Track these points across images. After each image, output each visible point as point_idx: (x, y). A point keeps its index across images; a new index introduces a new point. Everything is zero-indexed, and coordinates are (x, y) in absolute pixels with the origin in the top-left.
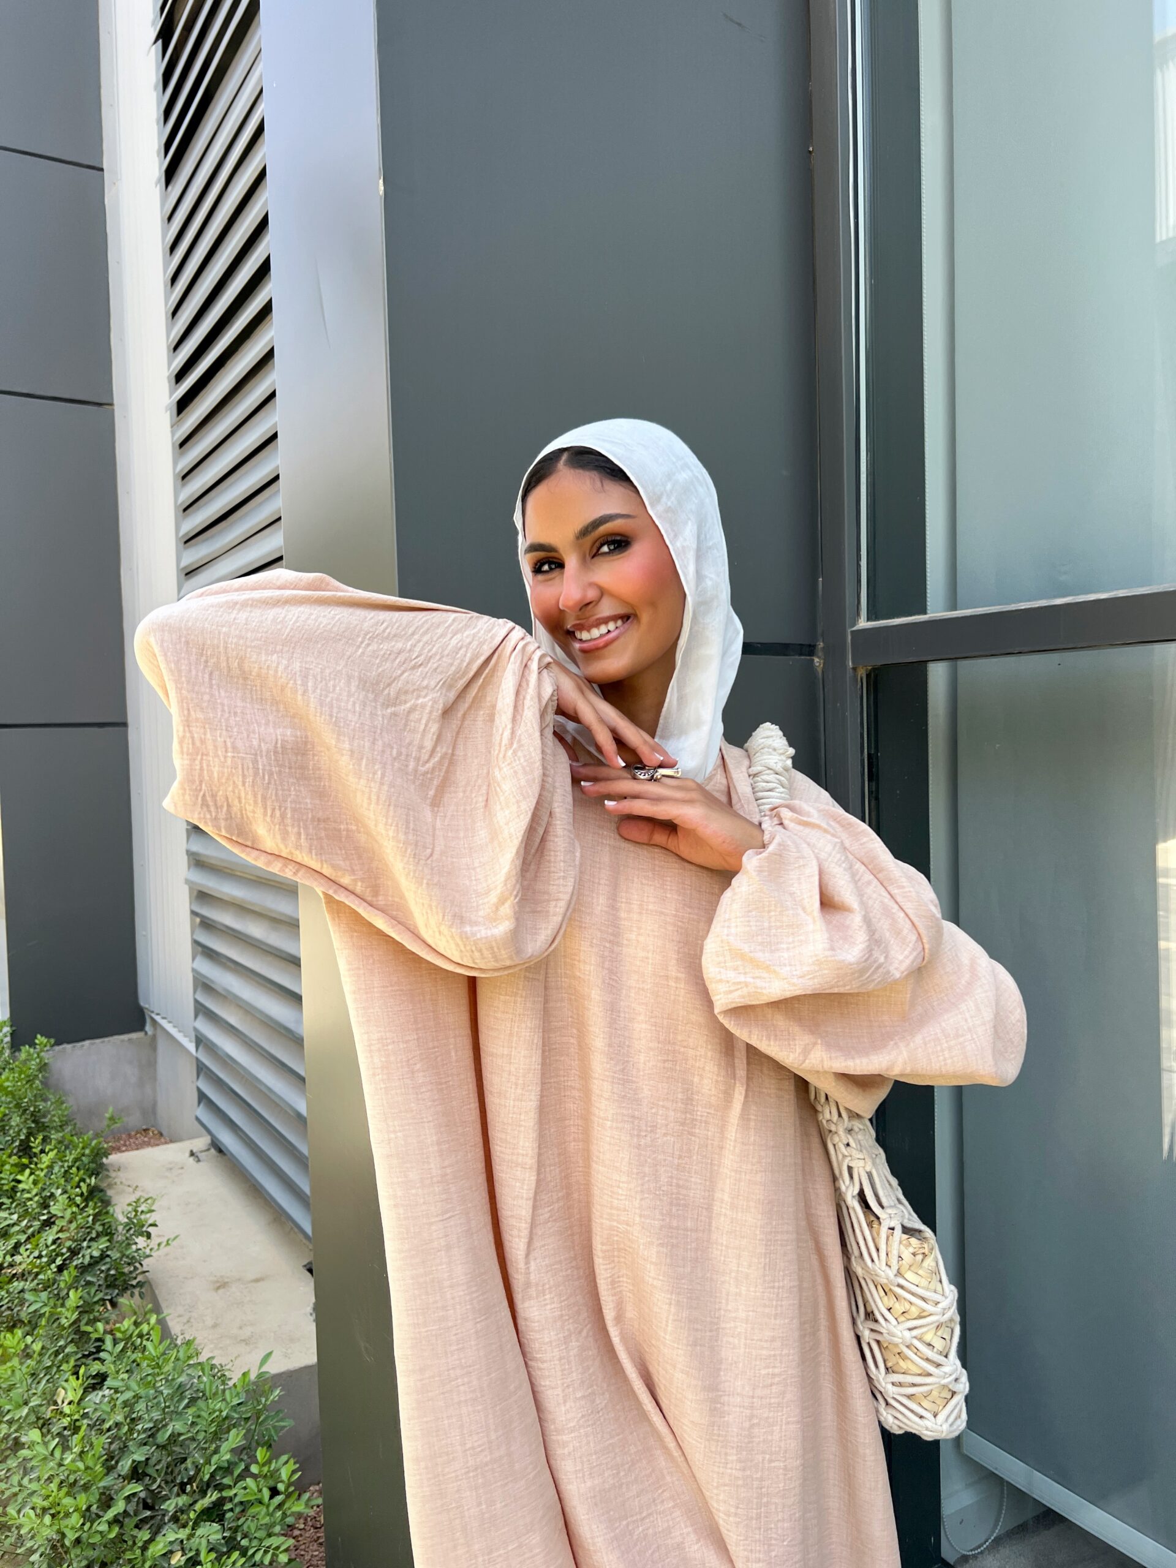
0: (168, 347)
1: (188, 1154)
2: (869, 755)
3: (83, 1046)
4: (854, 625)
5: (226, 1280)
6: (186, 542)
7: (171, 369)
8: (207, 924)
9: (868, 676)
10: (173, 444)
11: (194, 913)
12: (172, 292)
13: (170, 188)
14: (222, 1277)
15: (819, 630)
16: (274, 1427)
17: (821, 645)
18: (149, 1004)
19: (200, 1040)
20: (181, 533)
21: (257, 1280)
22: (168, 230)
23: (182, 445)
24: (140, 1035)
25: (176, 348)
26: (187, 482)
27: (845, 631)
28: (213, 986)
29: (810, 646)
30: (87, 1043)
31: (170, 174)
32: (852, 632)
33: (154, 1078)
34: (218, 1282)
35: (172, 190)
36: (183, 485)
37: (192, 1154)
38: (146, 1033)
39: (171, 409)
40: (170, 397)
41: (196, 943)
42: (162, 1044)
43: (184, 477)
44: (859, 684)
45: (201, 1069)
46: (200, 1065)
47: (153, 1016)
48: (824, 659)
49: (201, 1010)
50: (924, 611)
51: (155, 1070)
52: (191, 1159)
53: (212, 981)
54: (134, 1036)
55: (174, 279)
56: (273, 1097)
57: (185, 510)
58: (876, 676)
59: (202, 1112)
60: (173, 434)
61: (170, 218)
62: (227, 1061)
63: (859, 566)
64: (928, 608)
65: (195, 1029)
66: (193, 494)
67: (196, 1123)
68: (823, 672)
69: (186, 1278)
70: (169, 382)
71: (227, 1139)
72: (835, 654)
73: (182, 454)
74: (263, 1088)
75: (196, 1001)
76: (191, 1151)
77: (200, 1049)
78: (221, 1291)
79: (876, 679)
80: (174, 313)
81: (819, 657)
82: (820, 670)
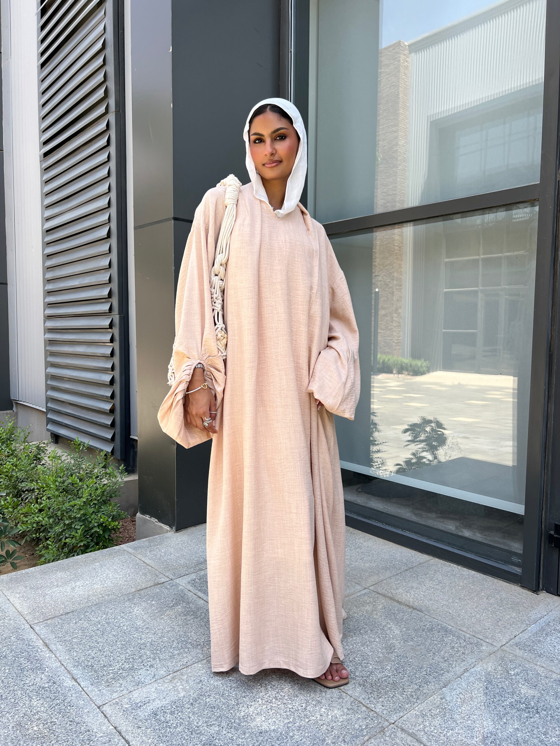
6: (46, 207)
7: (41, 140)
8: (54, 354)
10: (41, 169)
11: (46, 351)
12: (43, 110)
18: (16, 398)
19: (49, 399)
20: (45, 204)
23: (45, 170)
24: (11, 411)
35: (44, 71)
36: (46, 185)
38: (13, 411)
39: (40, 155)
41: (47, 362)
42: (21, 413)
46: (49, 408)
47: (18, 402)
49: (50, 387)
54: (8, 411)
55: (44, 105)
57: (46, 195)
59: (49, 426)
60: (41, 165)
65: (46, 396)
66: (51, 189)
73: (46, 173)
75: (47, 385)
77: (49, 402)
80: (43, 118)
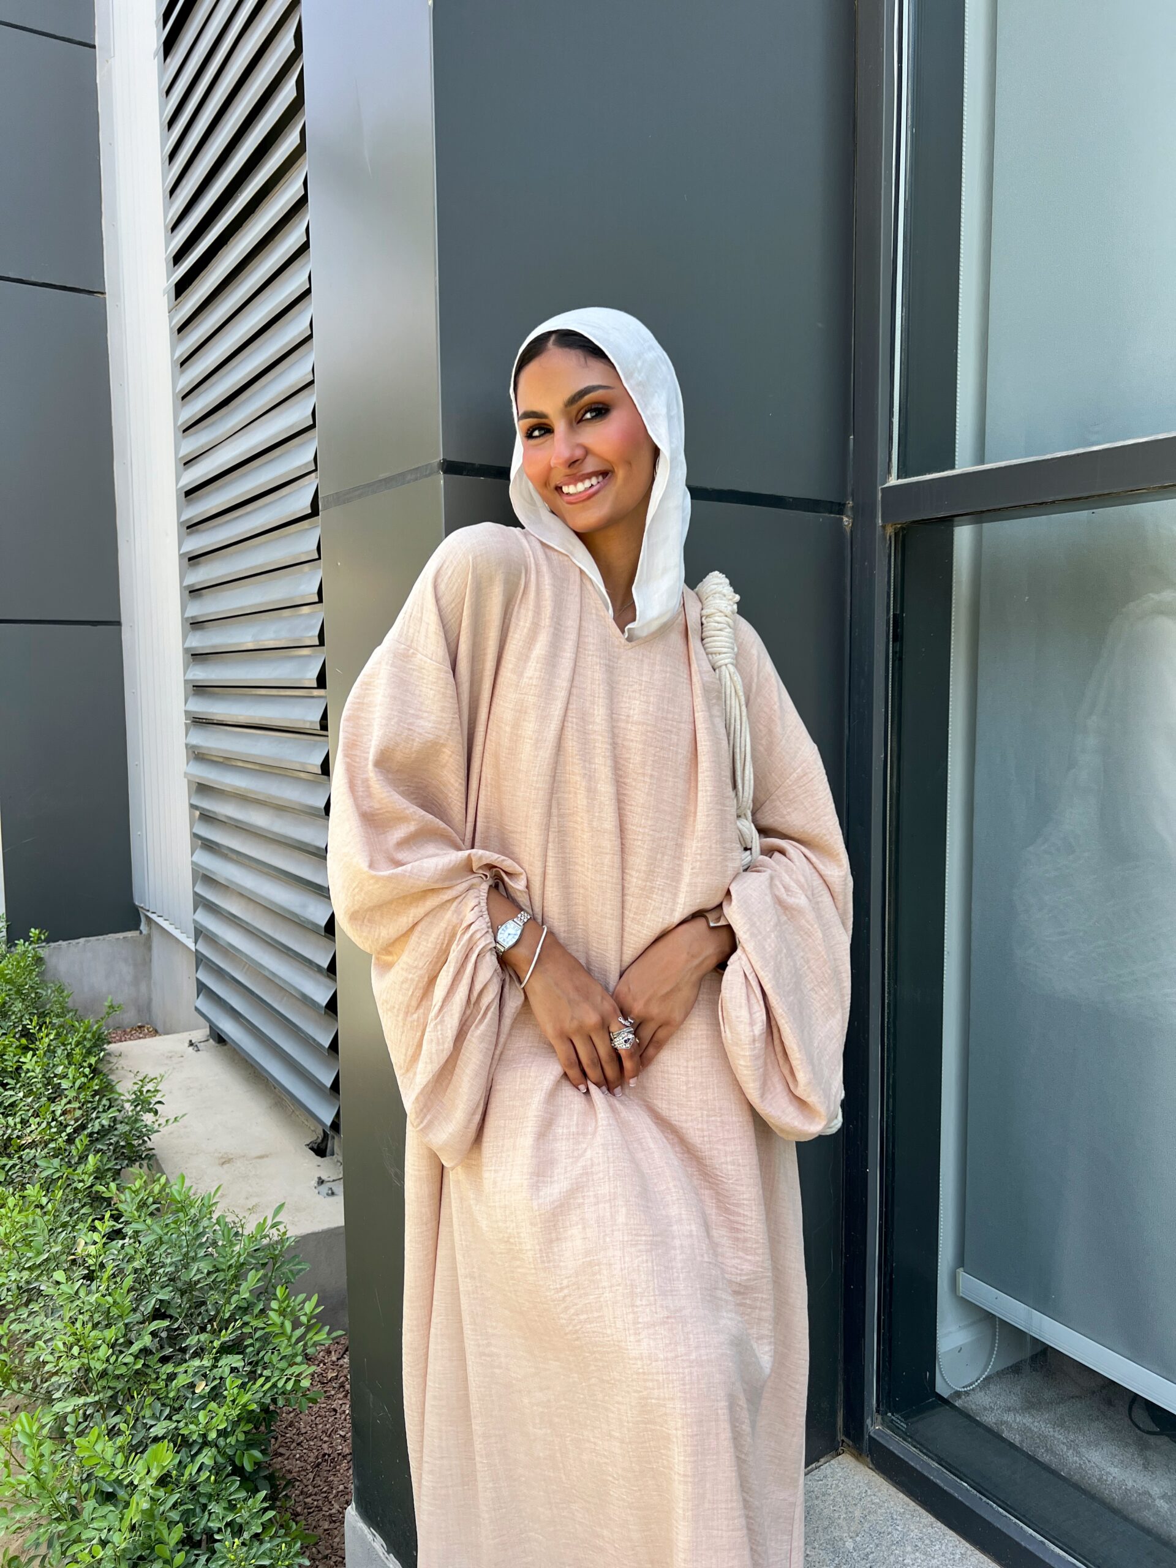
0: (166, 227)
1: (187, 1044)
2: (894, 615)
3: (78, 943)
4: (885, 482)
5: (231, 1157)
6: (184, 431)
7: (168, 252)
8: (207, 817)
9: (896, 534)
10: (171, 329)
11: (193, 807)
12: (170, 170)
13: (168, 60)
14: (226, 1153)
15: (849, 489)
16: (291, 1271)
17: (850, 503)
18: (145, 903)
19: (200, 933)
20: (180, 421)
21: (261, 1157)
22: (167, 104)
23: (180, 330)
24: (135, 933)
25: (173, 229)
26: (187, 368)
27: (876, 487)
28: (214, 877)
29: (839, 504)
30: (82, 940)
31: (169, 45)
32: (882, 489)
33: (149, 976)
34: (222, 1157)
35: (170, 63)
36: (182, 372)
37: (191, 1044)
38: (141, 933)
39: (168, 293)
40: (168, 281)
41: (195, 836)
42: (157, 940)
43: (182, 364)
44: (888, 542)
45: (200, 960)
46: (200, 956)
47: (149, 914)
48: (854, 519)
49: (200, 902)
50: (953, 467)
51: (150, 969)
52: (191, 1048)
53: (214, 873)
54: (129, 934)
55: (172, 156)
56: (277, 981)
57: (183, 398)
58: (904, 536)
59: (202, 1003)
60: (171, 319)
61: (168, 92)
62: (229, 951)
63: (891, 423)
64: (957, 462)
65: (195, 921)
66: (192, 381)
67: (196, 1014)
68: (851, 531)
69: (191, 1154)
70: (167, 264)
71: (228, 1027)
72: (864, 513)
73: (180, 340)
74: (267, 973)
75: (196, 894)
76: (191, 1041)
77: (200, 941)
78: (226, 1166)
79: (904, 538)
80: (172, 192)
81: (847, 516)
82: (848, 530)
